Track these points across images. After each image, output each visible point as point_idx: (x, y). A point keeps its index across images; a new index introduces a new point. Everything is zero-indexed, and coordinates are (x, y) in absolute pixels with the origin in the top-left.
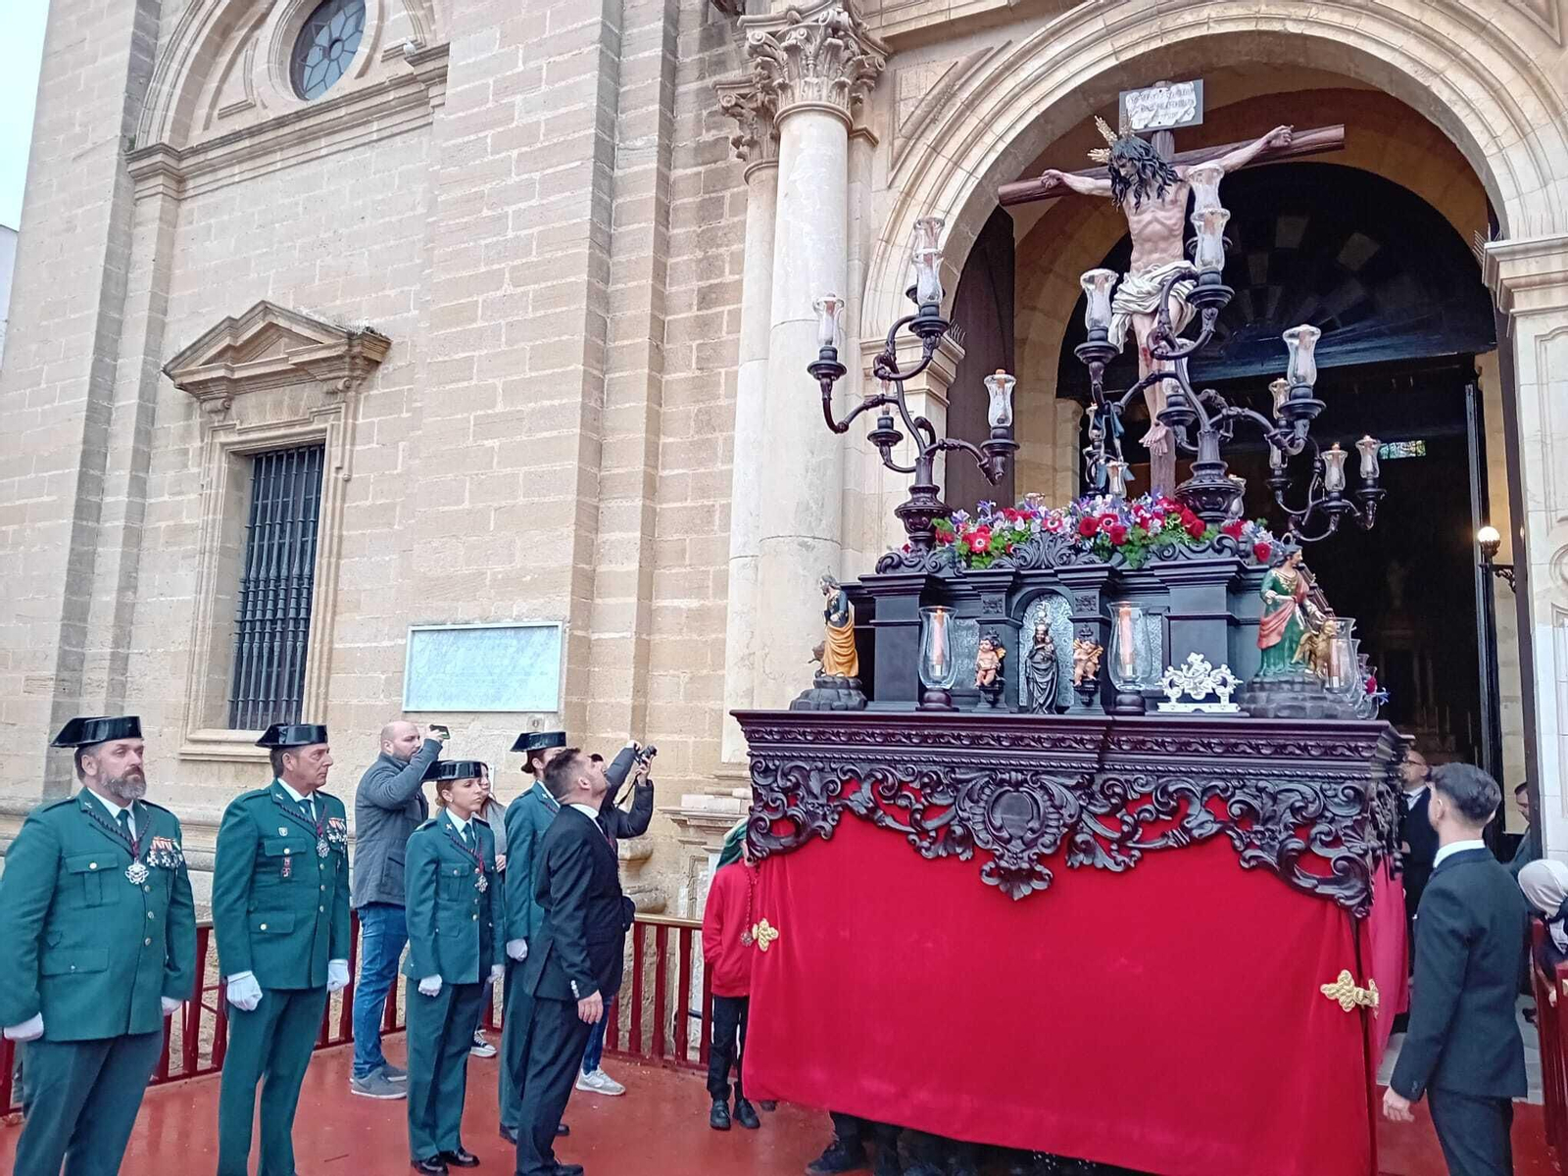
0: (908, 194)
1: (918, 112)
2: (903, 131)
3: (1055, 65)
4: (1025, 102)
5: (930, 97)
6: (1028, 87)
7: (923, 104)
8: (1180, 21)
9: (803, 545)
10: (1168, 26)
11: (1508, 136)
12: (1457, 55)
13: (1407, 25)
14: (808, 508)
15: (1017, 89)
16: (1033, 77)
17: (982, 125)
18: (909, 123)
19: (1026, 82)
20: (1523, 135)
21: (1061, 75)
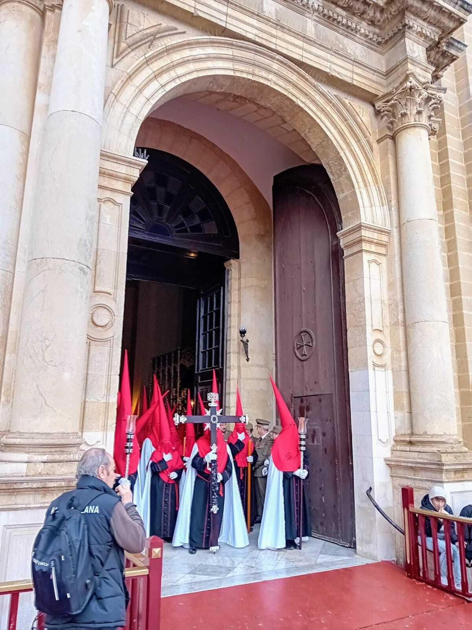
0: (130, 77)
1: (137, 36)
2: (128, 41)
3: (208, 58)
4: (192, 66)
5: (145, 32)
6: (195, 60)
7: (141, 33)
8: (260, 74)
9: (81, 269)
10: (256, 72)
11: (362, 184)
12: (349, 146)
13: (336, 126)
14: (85, 245)
15: (190, 58)
16: (198, 57)
17: (171, 64)
18: (131, 39)
19: (195, 58)
20: (366, 186)
21: (209, 64)
